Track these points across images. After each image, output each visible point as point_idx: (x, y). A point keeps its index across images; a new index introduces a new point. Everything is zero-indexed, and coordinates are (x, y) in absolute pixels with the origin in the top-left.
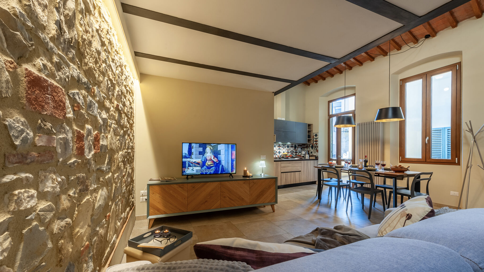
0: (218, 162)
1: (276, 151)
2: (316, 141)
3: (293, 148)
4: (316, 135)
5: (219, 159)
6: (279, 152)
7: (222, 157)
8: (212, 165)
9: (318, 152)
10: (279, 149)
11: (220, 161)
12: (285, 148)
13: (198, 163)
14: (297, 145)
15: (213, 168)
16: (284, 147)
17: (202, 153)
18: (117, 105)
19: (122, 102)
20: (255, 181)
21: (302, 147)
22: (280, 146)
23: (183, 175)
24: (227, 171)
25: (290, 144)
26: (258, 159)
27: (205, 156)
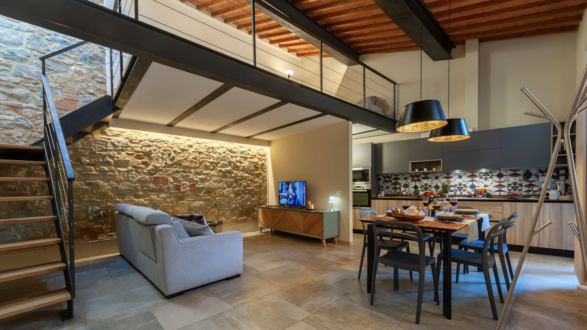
1: (465, 185)
3: (521, 177)
5: (296, 194)
6: (472, 187)
8: (292, 199)
10: (473, 181)
11: (296, 195)
12: (491, 177)
14: (534, 171)
15: (293, 200)
16: (488, 177)
17: (287, 189)
18: (219, 170)
19: (231, 166)
20: (307, 213)
21: (557, 173)
22: (476, 176)
23: (279, 204)
24: (300, 204)
25: (508, 170)
26: (334, 194)
27: (289, 191)
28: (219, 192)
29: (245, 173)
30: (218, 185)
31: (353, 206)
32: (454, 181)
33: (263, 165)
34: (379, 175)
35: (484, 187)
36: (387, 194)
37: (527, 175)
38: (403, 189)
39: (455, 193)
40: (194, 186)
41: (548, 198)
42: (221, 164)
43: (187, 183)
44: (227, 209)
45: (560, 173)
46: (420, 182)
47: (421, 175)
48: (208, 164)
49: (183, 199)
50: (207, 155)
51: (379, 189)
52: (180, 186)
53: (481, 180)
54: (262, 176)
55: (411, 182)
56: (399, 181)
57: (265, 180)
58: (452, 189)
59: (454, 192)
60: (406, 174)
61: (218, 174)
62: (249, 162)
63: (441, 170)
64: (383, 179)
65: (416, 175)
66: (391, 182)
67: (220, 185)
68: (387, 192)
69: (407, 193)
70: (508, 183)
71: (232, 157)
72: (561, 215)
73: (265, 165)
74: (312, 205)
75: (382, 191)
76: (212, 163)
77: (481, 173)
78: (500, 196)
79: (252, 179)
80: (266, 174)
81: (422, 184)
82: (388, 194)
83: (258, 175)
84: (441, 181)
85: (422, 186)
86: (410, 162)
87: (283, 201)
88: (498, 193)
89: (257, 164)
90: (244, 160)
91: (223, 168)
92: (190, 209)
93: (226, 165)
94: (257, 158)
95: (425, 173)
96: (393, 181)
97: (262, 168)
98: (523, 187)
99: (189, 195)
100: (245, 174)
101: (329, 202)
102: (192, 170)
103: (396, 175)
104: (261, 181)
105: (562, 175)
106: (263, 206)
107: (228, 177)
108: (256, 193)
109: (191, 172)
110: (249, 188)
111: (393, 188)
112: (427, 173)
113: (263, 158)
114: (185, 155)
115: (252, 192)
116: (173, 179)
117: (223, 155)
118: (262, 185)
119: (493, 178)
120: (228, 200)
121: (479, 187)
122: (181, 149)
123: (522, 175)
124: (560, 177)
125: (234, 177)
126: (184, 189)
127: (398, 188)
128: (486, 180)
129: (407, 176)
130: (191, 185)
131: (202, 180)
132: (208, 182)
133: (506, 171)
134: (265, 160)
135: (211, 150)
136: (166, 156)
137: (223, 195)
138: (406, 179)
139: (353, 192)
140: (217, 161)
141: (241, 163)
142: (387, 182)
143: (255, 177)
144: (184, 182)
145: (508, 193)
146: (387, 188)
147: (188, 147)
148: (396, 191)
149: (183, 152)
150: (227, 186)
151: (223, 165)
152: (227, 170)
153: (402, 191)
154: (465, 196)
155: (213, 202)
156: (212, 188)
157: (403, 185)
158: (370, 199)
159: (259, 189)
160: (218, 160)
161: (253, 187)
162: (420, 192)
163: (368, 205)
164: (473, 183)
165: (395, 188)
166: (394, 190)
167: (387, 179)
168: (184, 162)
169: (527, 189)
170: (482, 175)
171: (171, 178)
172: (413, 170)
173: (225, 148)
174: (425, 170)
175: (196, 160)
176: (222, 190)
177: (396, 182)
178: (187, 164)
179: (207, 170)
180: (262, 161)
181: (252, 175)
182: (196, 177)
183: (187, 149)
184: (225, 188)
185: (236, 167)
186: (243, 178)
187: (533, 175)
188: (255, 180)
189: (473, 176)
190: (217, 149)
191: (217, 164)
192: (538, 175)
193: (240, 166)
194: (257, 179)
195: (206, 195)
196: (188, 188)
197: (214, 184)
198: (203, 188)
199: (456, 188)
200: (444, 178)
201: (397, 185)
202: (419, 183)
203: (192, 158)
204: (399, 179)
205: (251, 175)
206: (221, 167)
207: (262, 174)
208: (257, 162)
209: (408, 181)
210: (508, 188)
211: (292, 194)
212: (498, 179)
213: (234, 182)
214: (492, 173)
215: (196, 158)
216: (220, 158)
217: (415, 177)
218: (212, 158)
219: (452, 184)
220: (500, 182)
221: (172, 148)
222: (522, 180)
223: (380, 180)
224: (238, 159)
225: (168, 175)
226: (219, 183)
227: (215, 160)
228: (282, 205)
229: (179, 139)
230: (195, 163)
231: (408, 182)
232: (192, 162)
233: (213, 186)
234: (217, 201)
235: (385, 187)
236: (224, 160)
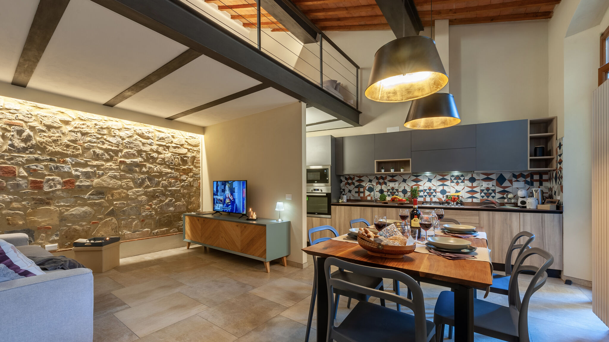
0: (233, 200)
1: (435, 190)
2: (560, 162)
3: (494, 182)
4: (560, 146)
5: (234, 198)
6: (443, 192)
7: (236, 195)
8: (229, 204)
9: (562, 192)
10: (443, 185)
11: (234, 199)
12: (463, 182)
13: (221, 201)
14: (507, 176)
15: (230, 206)
16: (460, 181)
17: (224, 191)
18: (120, 161)
19: (142, 157)
20: (245, 225)
21: (531, 179)
22: (447, 180)
23: (214, 210)
24: (239, 211)
25: (481, 174)
26: (283, 199)
27: (225, 193)
28: (119, 194)
29: (165, 168)
30: (118, 183)
31: (307, 214)
32: (424, 185)
33: (194, 158)
34: (340, 176)
35: (456, 192)
36: (349, 199)
37: (501, 180)
38: (367, 193)
39: (425, 199)
40: (71, 183)
41: (526, 207)
42: (123, 153)
43: (58, 178)
44: (134, 217)
45: (534, 179)
46: (386, 185)
47: (388, 177)
48: (98, 151)
49: (48, 204)
50: (98, 138)
51: (340, 193)
52: (42, 182)
53: (453, 184)
54: (192, 173)
55: (376, 185)
56: (363, 184)
57: (197, 178)
58: (421, 194)
59: (423, 198)
60: (371, 175)
61: (117, 167)
62: (172, 152)
63: (410, 172)
64: (344, 181)
65: (381, 176)
66: (354, 185)
67: (122, 183)
68: (350, 197)
69: (372, 198)
70: (480, 188)
71: (144, 144)
72: (543, 227)
73: (198, 158)
74: (254, 213)
75: (343, 195)
76: (107, 151)
77: (453, 176)
78: (472, 203)
79: (177, 177)
80: (200, 170)
81: (389, 188)
82: (351, 198)
83: (187, 172)
84: (409, 185)
85: (389, 190)
86: (375, 161)
87: (219, 207)
88: (470, 200)
89: (186, 157)
90: (164, 150)
91: (128, 159)
92: (63, 219)
93: (134, 155)
94: (186, 148)
95: (391, 175)
96: (357, 184)
97: (193, 163)
98: (496, 193)
99: (61, 198)
100: (166, 170)
101: (276, 210)
102: (68, 159)
103: (360, 177)
104: (192, 179)
105: (536, 181)
106: (193, 213)
107: (136, 172)
108: (184, 196)
109: (64, 162)
110: (172, 188)
111: (356, 192)
112: (394, 175)
113: (195, 149)
114: (54, 135)
115: (177, 193)
116: (26, 172)
117: (127, 140)
118: (193, 185)
119: (465, 182)
120: (136, 206)
121: (450, 192)
122: (45, 125)
123: (494, 180)
124: (535, 183)
125: (147, 172)
126: (51, 187)
127: (362, 192)
128: (457, 185)
129: (372, 178)
130: (64, 182)
131: (87, 175)
132: (99, 177)
133: (478, 174)
134: (198, 152)
135: (105, 132)
136: (12, 133)
137: (127, 197)
138: (370, 181)
139: (307, 196)
140: (116, 148)
141: (159, 153)
142: (349, 184)
143: (181, 174)
144: (51, 178)
145: (481, 199)
146: (350, 191)
147: (59, 122)
148: (359, 195)
149: (49, 130)
150: (134, 185)
151: (128, 154)
152: (134, 162)
153: (366, 195)
154: (435, 203)
155: (108, 207)
156: (106, 188)
157: (367, 188)
158: (330, 205)
159: (187, 189)
160: (118, 147)
161: (178, 187)
162: (387, 197)
163: (327, 212)
164: (443, 188)
165: (359, 192)
166: (357, 195)
167: (350, 181)
168: (51, 146)
169: (501, 196)
170: (453, 178)
171: (22, 170)
172: (379, 170)
173: (132, 130)
174: (392, 171)
175: (76, 144)
176: (125, 191)
177: (360, 185)
178: (58, 149)
179: (97, 161)
180: (193, 153)
181: (177, 170)
182: (76, 170)
183: (57, 126)
184: (132, 188)
185: (150, 159)
186: (161, 174)
187: (506, 179)
188: (182, 178)
189: (443, 180)
190: (117, 130)
191: (116, 152)
192: (512, 180)
193: (157, 158)
194: (185, 176)
195: (96, 197)
196: (59, 187)
197: (111, 182)
198: (88, 187)
199: (426, 194)
200: (412, 181)
201: (360, 189)
202: (385, 187)
203: (69, 141)
204: (363, 181)
205: (175, 171)
206: (124, 156)
207: (193, 171)
208: (186, 154)
209: (373, 183)
210: (481, 194)
211: (229, 198)
212: (470, 184)
213: (147, 180)
214: (463, 176)
215: (77, 141)
216: (122, 144)
217: (381, 180)
218: (107, 143)
219: (421, 188)
220: (472, 187)
221: (26, 122)
222: (495, 185)
223: (341, 181)
224: (155, 147)
225: (17, 164)
226: (120, 179)
227: (112, 146)
228: (217, 212)
229: (41, 110)
230: (74, 149)
231: (373, 185)
232: (68, 146)
233: (109, 184)
234: (117, 207)
235: (347, 190)
236: (129, 148)
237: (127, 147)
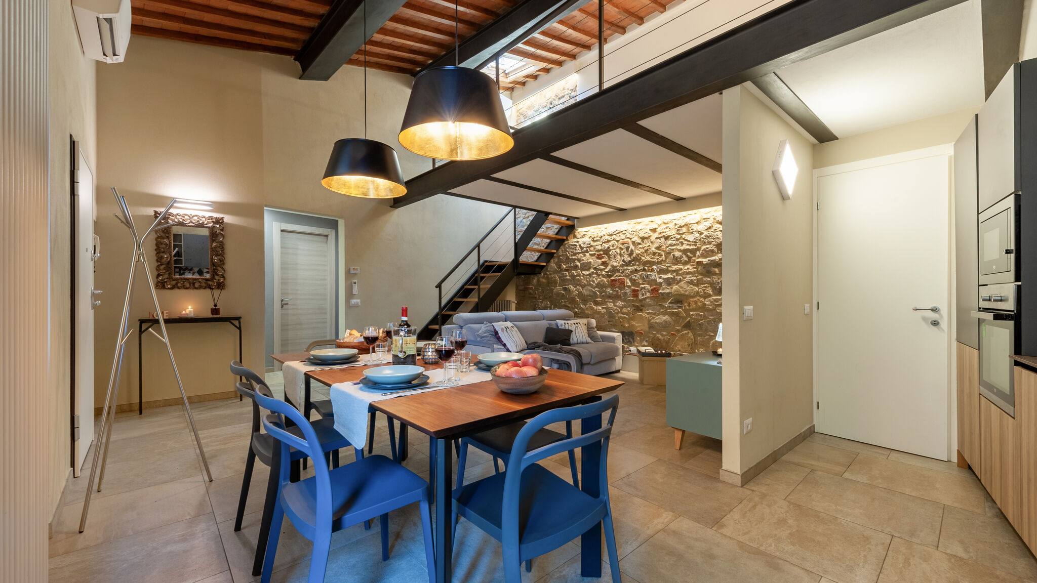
18: (697, 262)
28: (696, 303)
30: (695, 290)
40: (656, 291)
43: (647, 286)
44: (712, 334)
48: (677, 254)
49: (641, 311)
50: (677, 240)
52: (638, 290)
61: (695, 270)
76: (685, 252)
91: (705, 258)
92: (651, 327)
93: (712, 251)
99: (650, 305)
102: (655, 267)
107: (715, 274)
109: (652, 270)
114: (645, 245)
116: (630, 282)
117: (706, 233)
120: (715, 319)
122: (641, 238)
126: (643, 295)
130: (652, 290)
131: (669, 282)
132: (677, 283)
135: (684, 230)
136: (624, 251)
137: (703, 308)
140: (694, 247)
144: (643, 286)
147: (650, 232)
149: (643, 242)
150: (713, 291)
151: (706, 251)
152: (712, 260)
155: (686, 318)
156: (684, 295)
160: (695, 245)
168: (644, 256)
171: (628, 281)
173: (712, 219)
175: (660, 250)
176: (702, 299)
178: (648, 258)
179: (677, 265)
182: (660, 278)
183: (647, 236)
184: (710, 296)
190: (696, 225)
191: (694, 252)
195: (675, 306)
196: (648, 295)
197: (688, 288)
198: (669, 293)
203: (655, 248)
206: (703, 256)
215: (661, 247)
216: (700, 240)
218: (686, 242)
221: (631, 239)
225: (625, 276)
226: (697, 285)
227: (690, 245)
229: (640, 224)
230: (658, 256)
232: (654, 254)
233: (686, 291)
234: (693, 318)
236: (707, 243)
237: (705, 243)
